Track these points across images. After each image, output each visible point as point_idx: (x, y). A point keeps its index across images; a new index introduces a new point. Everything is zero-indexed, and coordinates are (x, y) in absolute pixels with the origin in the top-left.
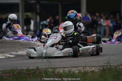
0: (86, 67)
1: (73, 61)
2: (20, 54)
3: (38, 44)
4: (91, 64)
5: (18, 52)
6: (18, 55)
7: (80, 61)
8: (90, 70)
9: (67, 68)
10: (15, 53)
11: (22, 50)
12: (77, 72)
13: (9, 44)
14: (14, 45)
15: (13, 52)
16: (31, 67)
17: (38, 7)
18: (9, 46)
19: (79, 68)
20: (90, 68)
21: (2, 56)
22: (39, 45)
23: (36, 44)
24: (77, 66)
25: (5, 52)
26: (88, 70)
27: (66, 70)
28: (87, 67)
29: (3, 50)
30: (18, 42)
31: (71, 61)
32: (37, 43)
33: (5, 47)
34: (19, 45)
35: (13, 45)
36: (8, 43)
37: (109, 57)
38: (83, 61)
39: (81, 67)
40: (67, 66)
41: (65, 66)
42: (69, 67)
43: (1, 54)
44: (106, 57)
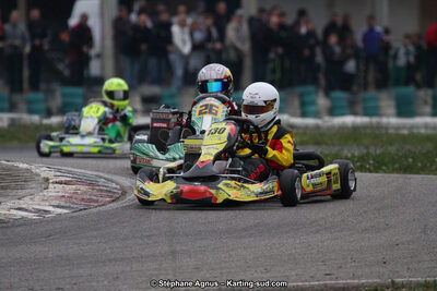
22: (47, 180)
23: (38, 175)
32: (38, 171)
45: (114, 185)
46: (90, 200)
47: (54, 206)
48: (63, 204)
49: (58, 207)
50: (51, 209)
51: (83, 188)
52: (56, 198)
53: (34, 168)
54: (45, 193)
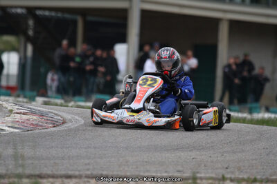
3: (9, 108)
7: (113, 159)
9: (75, 177)
17: (31, 22)
22: (11, 111)
23: (6, 108)
24: (102, 174)
31: (89, 159)
32: (7, 106)
37: (190, 153)
38: (121, 159)
40: (77, 173)
41: (70, 173)
44: (182, 154)
45: (59, 118)
46: (37, 125)
47: (9, 127)
48: (16, 126)
49: (12, 127)
50: (7, 128)
51: (35, 117)
52: (13, 122)
53: (5, 104)
54: (6, 118)
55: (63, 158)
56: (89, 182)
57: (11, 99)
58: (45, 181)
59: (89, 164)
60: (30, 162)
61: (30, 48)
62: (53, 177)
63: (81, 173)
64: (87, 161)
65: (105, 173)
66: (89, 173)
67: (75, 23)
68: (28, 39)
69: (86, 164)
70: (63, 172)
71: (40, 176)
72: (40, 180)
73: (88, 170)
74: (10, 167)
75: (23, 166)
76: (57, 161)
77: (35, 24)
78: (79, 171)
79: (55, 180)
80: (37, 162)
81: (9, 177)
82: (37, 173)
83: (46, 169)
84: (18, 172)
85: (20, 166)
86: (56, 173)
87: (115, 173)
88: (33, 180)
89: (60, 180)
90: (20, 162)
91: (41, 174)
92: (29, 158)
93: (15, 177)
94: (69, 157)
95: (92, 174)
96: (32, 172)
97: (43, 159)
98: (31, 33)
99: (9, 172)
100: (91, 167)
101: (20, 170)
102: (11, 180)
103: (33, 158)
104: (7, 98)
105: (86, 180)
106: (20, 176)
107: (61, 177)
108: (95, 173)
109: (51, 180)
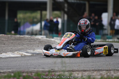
0: (110, 70)
1: (95, 62)
2: (38, 52)
3: (58, 42)
4: (116, 66)
5: (36, 50)
6: (36, 53)
8: (115, 75)
9: (88, 71)
10: (32, 51)
11: (40, 48)
12: (99, 77)
13: (27, 41)
14: (33, 42)
15: (30, 49)
16: (46, 69)
18: (27, 43)
19: (101, 72)
20: (114, 73)
21: (17, 54)
24: (99, 69)
25: (21, 49)
26: (112, 75)
27: (86, 73)
28: (112, 72)
29: (20, 47)
30: (37, 39)
31: (93, 62)
33: (22, 44)
34: (38, 42)
35: (31, 42)
36: (26, 39)
39: (104, 70)
40: (88, 69)
41: (85, 69)
42: (90, 71)
43: (16, 52)
53: (56, 41)
55: (82, 63)
56: (94, 73)
57: (59, 38)
58: (75, 73)
59: (93, 65)
60: (68, 65)
61: (66, 16)
62: (78, 71)
63: (90, 69)
64: (92, 64)
65: (100, 69)
66: (93, 69)
67: (85, 4)
68: (65, 12)
69: (92, 65)
70: (82, 69)
71: (73, 71)
72: (73, 73)
73: (93, 67)
74: (60, 67)
75: (65, 67)
76: (79, 64)
77: (68, 6)
78: (89, 68)
79: (79, 72)
80: (71, 65)
81: (59, 72)
82: (71, 69)
83: (75, 67)
84: (63, 69)
85: (64, 67)
86: (79, 69)
87: (105, 69)
88: (70, 73)
89: (81, 72)
90: (64, 65)
91: (73, 70)
92: (67, 63)
93: (62, 72)
94: (84, 62)
95: (95, 69)
96: (69, 69)
97: (73, 63)
98: (66, 10)
99: (59, 69)
100: (94, 66)
101: (64, 69)
102: (60, 73)
103: (69, 63)
104: (57, 38)
105: (92, 72)
106: (64, 71)
107: (82, 71)
108: (96, 69)
109: (77, 72)
